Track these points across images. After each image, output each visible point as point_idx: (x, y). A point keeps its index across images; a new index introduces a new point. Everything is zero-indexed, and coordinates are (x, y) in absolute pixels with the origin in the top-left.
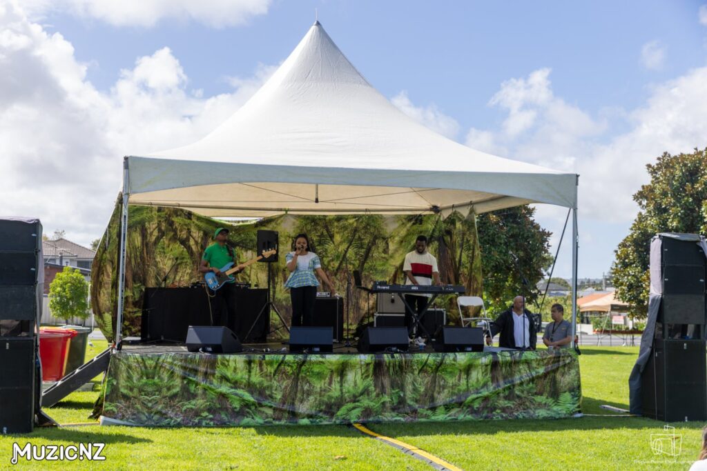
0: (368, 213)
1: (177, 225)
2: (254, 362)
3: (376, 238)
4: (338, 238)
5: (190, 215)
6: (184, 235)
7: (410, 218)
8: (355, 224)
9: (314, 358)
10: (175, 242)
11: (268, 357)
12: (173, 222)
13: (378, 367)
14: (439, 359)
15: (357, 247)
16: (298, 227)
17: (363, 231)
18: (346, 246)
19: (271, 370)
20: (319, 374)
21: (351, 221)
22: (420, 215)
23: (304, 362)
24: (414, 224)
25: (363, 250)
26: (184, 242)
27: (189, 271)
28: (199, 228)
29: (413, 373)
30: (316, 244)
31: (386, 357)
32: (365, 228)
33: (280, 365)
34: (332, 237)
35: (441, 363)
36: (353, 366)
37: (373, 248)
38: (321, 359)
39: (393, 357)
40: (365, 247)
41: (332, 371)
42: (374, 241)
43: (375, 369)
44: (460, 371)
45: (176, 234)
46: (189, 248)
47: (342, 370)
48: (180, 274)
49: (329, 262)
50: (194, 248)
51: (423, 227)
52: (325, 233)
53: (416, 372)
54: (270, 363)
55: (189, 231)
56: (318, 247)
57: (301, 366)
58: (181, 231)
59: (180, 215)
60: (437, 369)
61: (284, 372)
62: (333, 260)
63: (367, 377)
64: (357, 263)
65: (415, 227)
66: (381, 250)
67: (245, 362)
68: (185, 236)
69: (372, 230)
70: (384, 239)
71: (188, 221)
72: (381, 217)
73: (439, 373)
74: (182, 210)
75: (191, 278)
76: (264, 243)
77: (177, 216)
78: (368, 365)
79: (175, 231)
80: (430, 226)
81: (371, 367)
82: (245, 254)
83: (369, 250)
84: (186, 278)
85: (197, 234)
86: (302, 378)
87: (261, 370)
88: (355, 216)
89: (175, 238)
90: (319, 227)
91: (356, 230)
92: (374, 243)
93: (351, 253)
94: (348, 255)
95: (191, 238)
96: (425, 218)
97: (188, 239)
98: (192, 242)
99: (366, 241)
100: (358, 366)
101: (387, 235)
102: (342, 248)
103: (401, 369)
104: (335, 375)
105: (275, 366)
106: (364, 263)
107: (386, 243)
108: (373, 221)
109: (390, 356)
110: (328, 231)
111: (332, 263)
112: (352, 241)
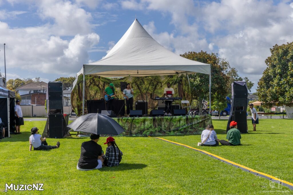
0: (156, 75)
1: (96, 81)
2: (120, 119)
3: (158, 82)
4: (146, 83)
5: (99, 77)
6: (98, 83)
7: (169, 76)
8: (151, 78)
9: (136, 118)
10: (95, 86)
11: (123, 118)
12: (94, 80)
13: (154, 120)
14: (171, 118)
15: (152, 85)
16: (133, 80)
17: (154, 81)
18: (149, 85)
19: (124, 121)
20: (138, 122)
21: (150, 78)
22: (172, 75)
23: (133, 119)
24: (170, 78)
25: (154, 86)
26: (98, 86)
27: (100, 95)
28: (102, 81)
29: (164, 122)
30: (139, 85)
31: (156, 117)
32: (155, 80)
33: (127, 120)
34: (144, 83)
35: (172, 119)
36: (147, 120)
37: (157, 86)
38: (138, 118)
39: (158, 117)
40: (155, 85)
41: (141, 122)
42: (158, 83)
43: (153, 121)
44: (177, 121)
45: (95, 83)
46: (99, 87)
47: (144, 121)
48: (97, 96)
49: (143, 90)
50: (101, 87)
51: (173, 79)
52: (142, 81)
53: (165, 122)
54: (124, 120)
55: (99, 82)
56: (140, 86)
57: (133, 120)
58: (97, 82)
59: (97, 78)
60: (171, 121)
61: (128, 122)
62: (144, 90)
63: (151, 123)
64: (152, 91)
65: (170, 79)
66: (160, 86)
67: (118, 119)
68: (98, 84)
69: (157, 80)
70: (161, 83)
71: (99, 79)
72: (160, 76)
73: (171, 122)
74: (97, 76)
75: (100, 97)
76: (123, 86)
77: (96, 78)
78: (151, 120)
79: (95, 82)
80: (175, 78)
81: (152, 120)
82: (117, 89)
83: (156, 86)
84: (99, 97)
85: (102, 83)
86: (133, 124)
87: (122, 121)
88: (151, 76)
89: (95, 85)
90: (140, 80)
91: (152, 80)
92: (157, 84)
93: (150, 88)
94: (149, 88)
95: (100, 84)
96: (173, 76)
97: (99, 85)
98: (100, 86)
99: (155, 84)
100: (148, 120)
101: (162, 82)
102: (147, 86)
103: (161, 120)
104: (142, 123)
105: (126, 120)
106: (154, 91)
107: (161, 84)
108: (157, 77)
109: (157, 117)
110: (143, 81)
111: (144, 91)
112: (150, 84)
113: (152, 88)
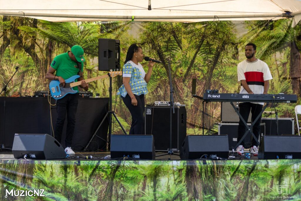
0: (217, 20)
1: (22, 33)
2: (70, 167)
3: (225, 43)
4: (185, 43)
5: (35, 22)
6: (28, 43)
7: (260, 24)
8: (203, 30)
10: (20, 50)
11: (83, 163)
12: (18, 30)
14: (251, 166)
15: (205, 52)
16: (145, 33)
17: (211, 37)
18: (194, 52)
19: (86, 174)
20: (132, 178)
21: (198, 27)
22: (271, 21)
24: (264, 29)
25: (212, 56)
26: (29, 50)
27: (35, 78)
28: (45, 35)
29: (225, 178)
30: (163, 50)
31: (198, 163)
32: (213, 33)
33: (94, 171)
34: (179, 43)
35: (253, 169)
37: (222, 54)
38: (134, 165)
39: (205, 163)
40: (214, 52)
42: (223, 46)
43: (187, 175)
44: (273, 177)
45: (21, 42)
46: (34, 55)
48: (27, 82)
49: (177, 68)
50: (39, 55)
51: (274, 33)
52: (172, 38)
53: (228, 178)
54: (85, 168)
55: (34, 38)
56: (166, 53)
57: (115, 171)
58: (26, 39)
59: (26, 24)
60: (249, 175)
62: (180, 66)
64: (205, 69)
65: (265, 33)
66: (230, 55)
68: (30, 44)
69: (221, 36)
70: (233, 44)
71: (33, 29)
72: (230, 23)
73: (251, 179)
74: (27, 19)
75: (37, 85)
76: (105, 52)
77: (22, 24)
79: (20, 39)
80: (279, 31)
82: (91, 60)
83: (218, 56)
84: (33, 85)
85: (42, 41)
88: (203, 23)
89: (20, 46)
90: (166, 33)
91: (204, 36)
92: (222, 48)
93: (199, 59)
94: (196, 61)
95: (36, 45)
96: (276, 24)
97: (33, 46)
98: (37, 49)
99: (215, 47)
100: (171, 171)
101: (237, 41)
102: (191, 54)
103: (213, 173)
105: (90, 171)
106: (212, 69)
107: (236, 48)
108: (222, 26)
109: (202, 162)
110: (175, 36)
111: (179, 69)
112: (200, 47)
113: (205, 59)
